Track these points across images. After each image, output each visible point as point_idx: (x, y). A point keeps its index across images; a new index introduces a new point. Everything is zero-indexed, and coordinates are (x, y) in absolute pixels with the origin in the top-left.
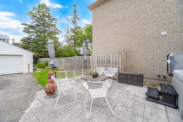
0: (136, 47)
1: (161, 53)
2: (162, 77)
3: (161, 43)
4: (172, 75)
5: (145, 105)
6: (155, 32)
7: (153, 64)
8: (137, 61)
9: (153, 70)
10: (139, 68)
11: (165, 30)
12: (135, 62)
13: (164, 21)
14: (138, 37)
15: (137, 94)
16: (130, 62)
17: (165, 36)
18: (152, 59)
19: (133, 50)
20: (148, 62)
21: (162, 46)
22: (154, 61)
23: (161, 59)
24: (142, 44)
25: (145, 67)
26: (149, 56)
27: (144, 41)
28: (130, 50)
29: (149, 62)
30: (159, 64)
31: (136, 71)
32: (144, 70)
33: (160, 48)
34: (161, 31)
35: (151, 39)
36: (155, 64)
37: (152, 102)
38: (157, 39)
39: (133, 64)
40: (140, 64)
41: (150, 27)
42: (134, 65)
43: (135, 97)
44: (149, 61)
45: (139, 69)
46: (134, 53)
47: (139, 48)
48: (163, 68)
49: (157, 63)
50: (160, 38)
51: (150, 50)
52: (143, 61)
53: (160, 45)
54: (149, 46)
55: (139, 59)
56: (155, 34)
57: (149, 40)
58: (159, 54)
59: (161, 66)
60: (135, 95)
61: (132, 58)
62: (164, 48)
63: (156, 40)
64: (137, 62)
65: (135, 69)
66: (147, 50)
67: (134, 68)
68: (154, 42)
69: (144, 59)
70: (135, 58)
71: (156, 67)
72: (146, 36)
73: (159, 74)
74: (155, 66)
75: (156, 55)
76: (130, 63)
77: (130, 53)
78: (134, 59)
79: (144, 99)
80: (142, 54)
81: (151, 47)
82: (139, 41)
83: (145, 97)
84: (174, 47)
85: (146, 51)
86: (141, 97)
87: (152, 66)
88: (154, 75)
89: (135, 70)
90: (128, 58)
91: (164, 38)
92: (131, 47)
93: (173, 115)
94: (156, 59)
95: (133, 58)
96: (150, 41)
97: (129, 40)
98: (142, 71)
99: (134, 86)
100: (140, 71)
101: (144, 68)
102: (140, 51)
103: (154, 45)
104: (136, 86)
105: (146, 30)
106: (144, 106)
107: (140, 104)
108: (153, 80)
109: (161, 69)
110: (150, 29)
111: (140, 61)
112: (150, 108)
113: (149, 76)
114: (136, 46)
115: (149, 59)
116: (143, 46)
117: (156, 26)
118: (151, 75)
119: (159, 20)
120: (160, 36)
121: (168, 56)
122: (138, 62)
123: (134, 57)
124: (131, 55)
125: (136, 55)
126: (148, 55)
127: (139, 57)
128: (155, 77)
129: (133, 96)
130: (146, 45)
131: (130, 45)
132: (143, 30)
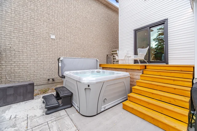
0: (21, 45)
1: (50, 56)
2: (51, 80)
3: (51, 46)
4: (63, 77)
5: (48, 124)
6: (46, 33)
7: (43, 67)
8: (22, 64)
9: (43, 75)
10: (24, 74)
11: (54, 34)
12: (18, 66)
13: (53, 25)
14: (24, 31)
15: (31, 114)
16: (9, 67)
17: (54, 40)
18: (42, 62)
19: (14, 48)
20: (37, 65)
21: (51, 49)
22: (43, 64)
23: (50, 62)
24: (30, 42)
25: (33, 72)
26: (38, 59)
27: (33, 40)
28: (9, 48)
29: (39, 66)
30: (48, 68)
31: (19, 80)
32: (32, 75)
33: (50, 51)
34: (51, 33)
35: (41, 39)
36: (45, 68)
37: (53, 114)
38: (47, 40)
39: (14, 70)
40: (26, 68)
41: (40, 25)
42: (16, 71)
43: (29, 121)
44: (39, 64)
45: (24, 76)
46: (16, 52)
47: (25, 47)
48: (52, 71)
49: (47, 66)
50: (50, 41)
51: (39, 52)
52: (31, 64)
53: (50, 48)
54: (38, 46)
55: (24, 62)
56: (45, 35)
57: (39, 39)
58: (49, 57)
59: (50, 69)
60: (28, 116)
61: (13, 60)
62: (53, 51)
63: (46, 42)
64: (21, 66)
65: (18, 77)
66: (36, 51)
67: (17, 75)
68: (44, 43)
69: (31, 62)
70: (19, 60)
71: (46, 71)
72: (35, 33)
73: (48, 78)
74: (44, 69)
75: (46, 57)
76: (10, 69)
77: (8, 52)
78: (17, 62)
79: (43, 115)
80: (29, 55)
81: (41, 48)
82: (25, 37)
83: (43, 113)
84: (60, 52)
85: (34, 51)
86: (38, 115)
87: (42, 70)
88: (44, 79)
89: (17, 79)
90: (4, 60)
91: (53, 41)
92: (11, 43)
93: (73, 115)
94: (45, 62)
95: (15, 60)
96: (40, 41)
97: (7, 30)
98: (29, 78)
99: (21, 103)
100: (26, 78)
101: (33, 74)
102: (26, 51)
103: (44, 47)
104: (24, 102)
105: (36, 26)
106: (47, 126)
107: (41, 128)
108: (43, 86)
109: (50, 72)
110: (40, 27)
111: (26, 64)
112: (55, 122)
113: (38, 82)
114: (21, 43)
115: (38, 62)
116: (31, 45)
117: (46, 26)
118: (41, 81)
119: (49, 22)
120: (50, 39)
121: (59, 59)
122: (24, 66)
123: (17, 58)
124: (10, 56)
125: (21, 56)
126: (37, 57)
127: (25, 58)
128: (44, 81)
129: (26, 122)
130: (35, 44)
131: (9, 39)
132: (32, 25)
